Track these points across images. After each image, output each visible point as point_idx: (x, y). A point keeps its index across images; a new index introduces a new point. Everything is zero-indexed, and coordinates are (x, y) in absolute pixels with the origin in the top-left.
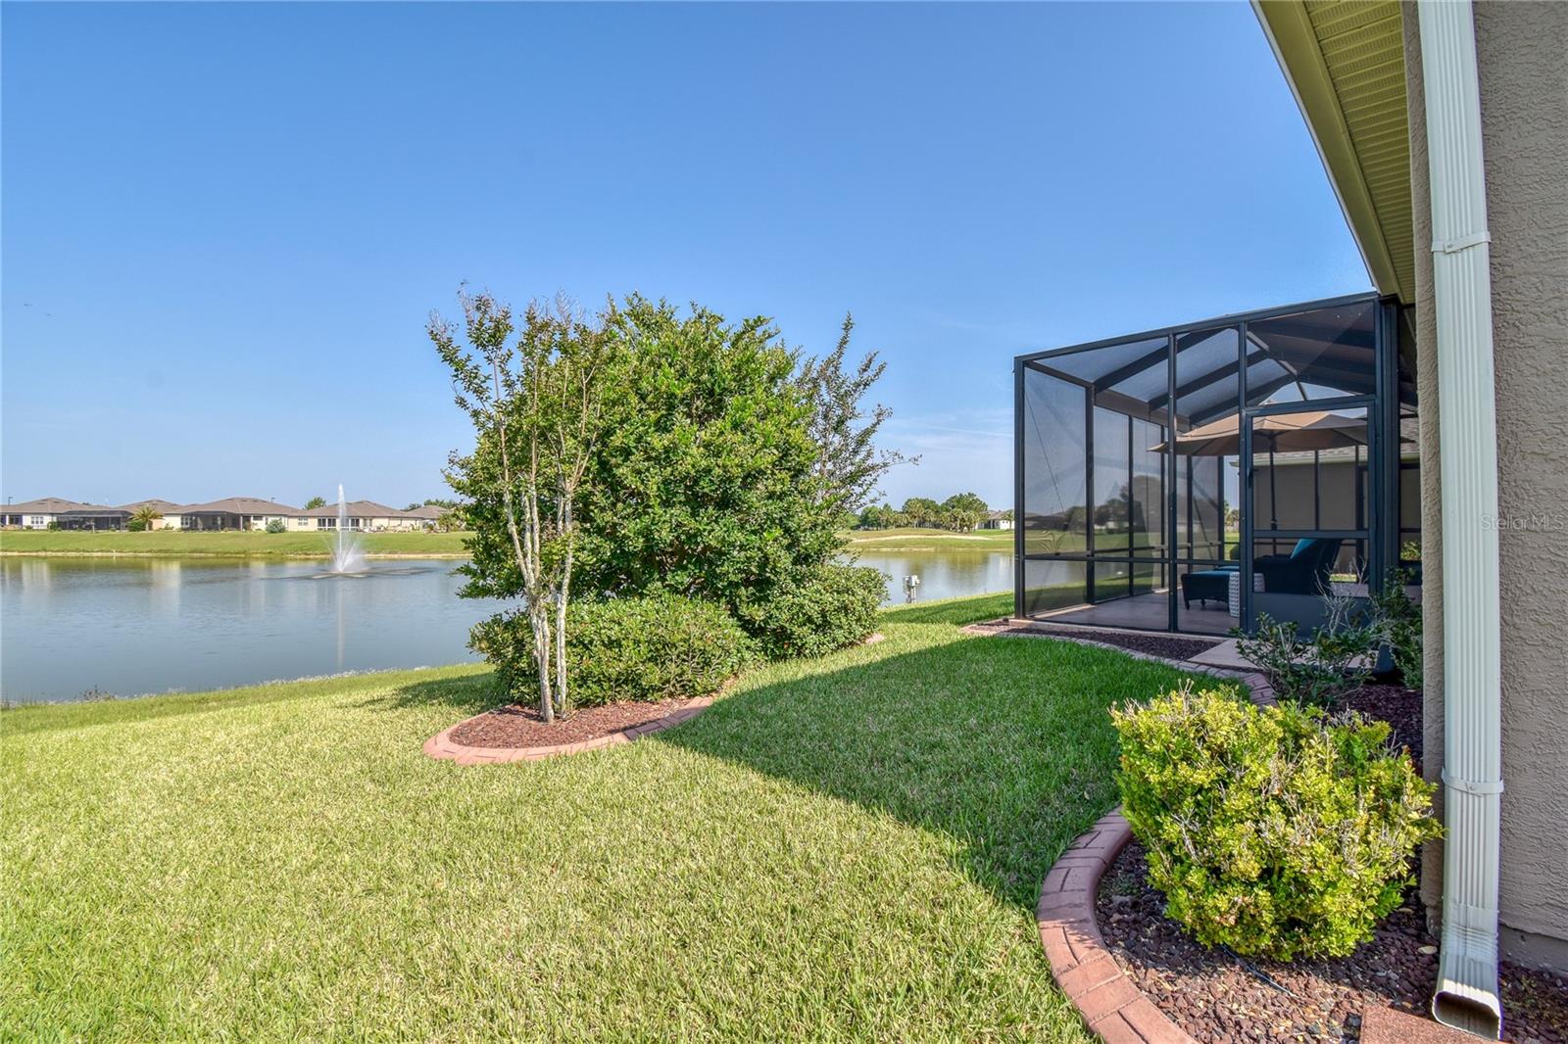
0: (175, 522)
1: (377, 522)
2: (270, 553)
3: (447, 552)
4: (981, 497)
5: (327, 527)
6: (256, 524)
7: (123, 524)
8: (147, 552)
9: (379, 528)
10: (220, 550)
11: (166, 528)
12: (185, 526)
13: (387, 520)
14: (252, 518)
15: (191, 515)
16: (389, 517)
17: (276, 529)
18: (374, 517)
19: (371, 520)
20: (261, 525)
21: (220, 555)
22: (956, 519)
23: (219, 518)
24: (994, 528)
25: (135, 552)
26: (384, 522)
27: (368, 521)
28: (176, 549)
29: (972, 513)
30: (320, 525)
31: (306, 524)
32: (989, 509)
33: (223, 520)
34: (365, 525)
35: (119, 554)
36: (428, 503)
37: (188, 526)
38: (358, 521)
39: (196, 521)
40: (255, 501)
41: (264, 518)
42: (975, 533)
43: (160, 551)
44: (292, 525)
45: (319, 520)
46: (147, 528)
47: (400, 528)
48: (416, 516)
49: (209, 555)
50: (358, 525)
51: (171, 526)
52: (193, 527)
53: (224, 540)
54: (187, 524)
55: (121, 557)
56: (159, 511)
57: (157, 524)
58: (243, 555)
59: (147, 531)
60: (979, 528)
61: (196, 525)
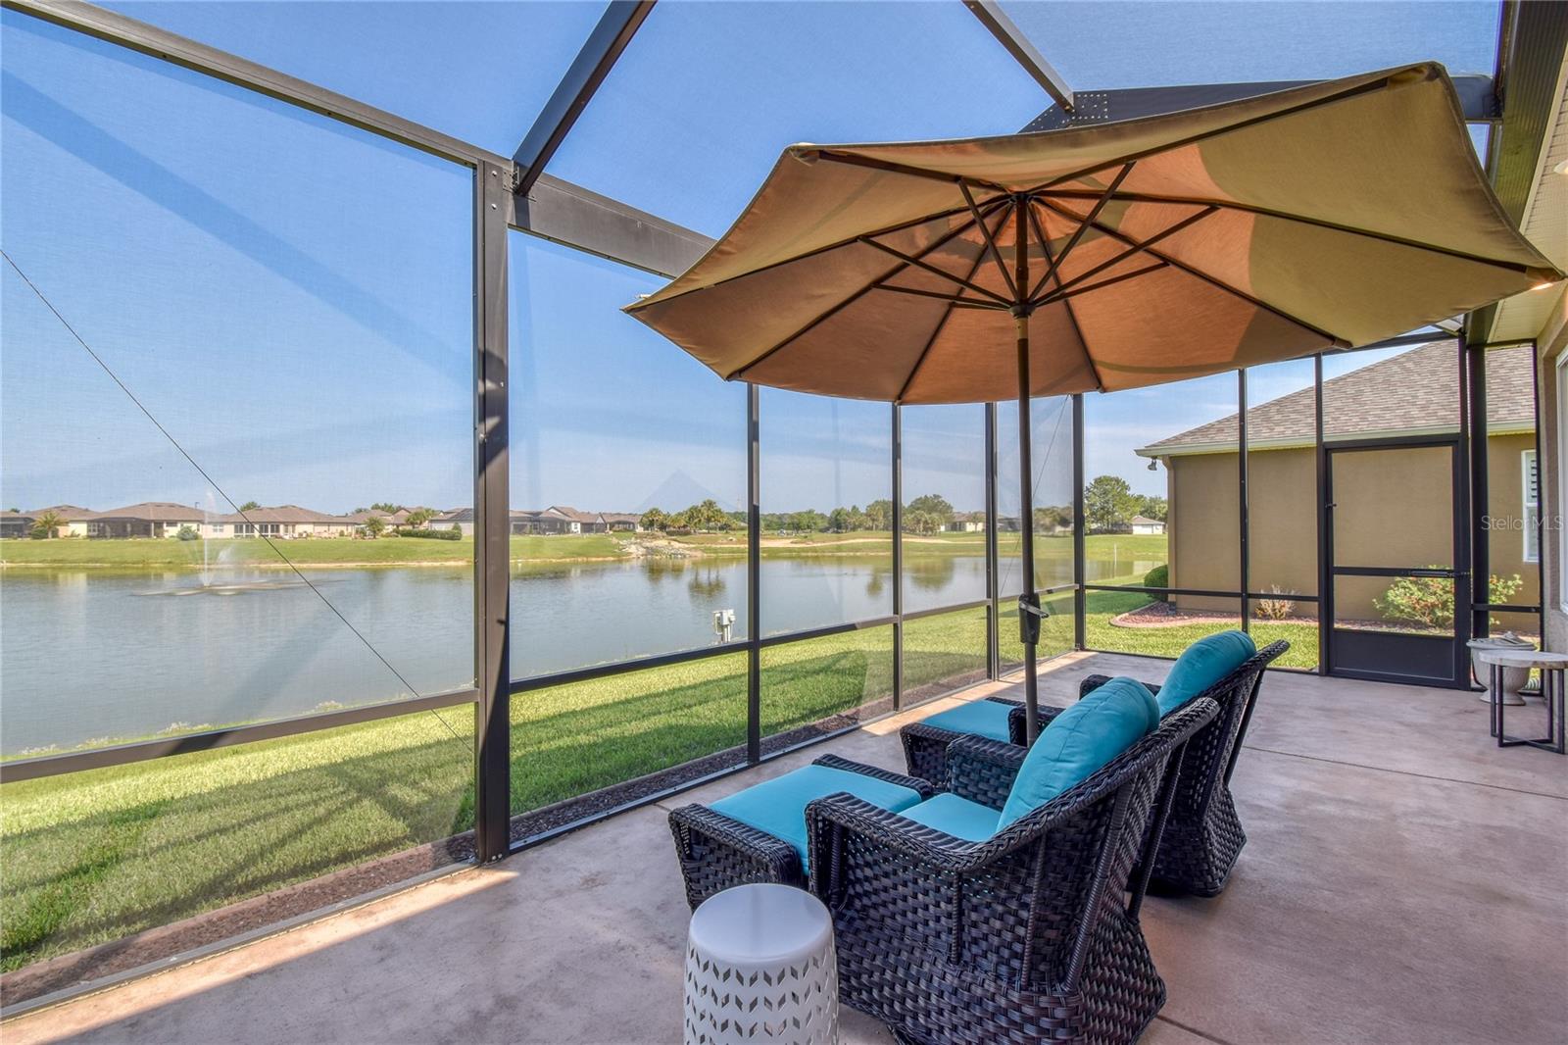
0: (81, 529)
1: (300, 528)
2: (169, 563)
3: (362, 561)
4: (947, 499)
5: (244, 534)
6: (167, 531)
7: (27, 532)
8: (40, 562)
9: (301, 535)
10: (117, 559)
11: (72, 536)
12: (91, 534)
13: (312, 526)
14: (165, 525)
15: (99, 521)
16: (314, 523)
17: (185, 537)
18: (298, 523)
19: (294, 526)
20: (172, 532)
21: (116, 565)
22: (919, 522)
23: (129, 525)
24: (960, 530)
25: (27, 562)
26: (309, 528)
27: (290, 528)
28: (71, 559)
29: (935, 515)
30: (236, 531)
31: (221, 530)
32: (954, 510)
33: (132, 526)
34: (286, 531)
35: (9, 565)
36: (376, 507)
37: (96, 533)
38: (278, 526)
39: (104, 527)
40: (172, 506)
41: (179, 525)
42: (941, 536)
43: (55, 561)
44: (207, 532)
45: (236, 527)
46: (50, 535)
47: (326, 535)
48: (349, 521)
49: (105, 565)
50: (278, 531)
51: (77, 532)
52: (101, 535)
53: (130, 548)
54: (94, 531)
55: (12, 568)
56: (63, 517)
57: (63, 531)
58: (141, 565)
59: (50, 539)
60: (946, 530)
61: (105, 532)
